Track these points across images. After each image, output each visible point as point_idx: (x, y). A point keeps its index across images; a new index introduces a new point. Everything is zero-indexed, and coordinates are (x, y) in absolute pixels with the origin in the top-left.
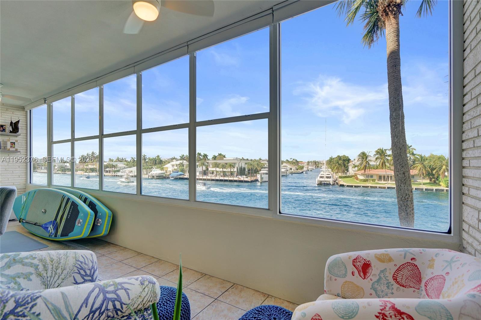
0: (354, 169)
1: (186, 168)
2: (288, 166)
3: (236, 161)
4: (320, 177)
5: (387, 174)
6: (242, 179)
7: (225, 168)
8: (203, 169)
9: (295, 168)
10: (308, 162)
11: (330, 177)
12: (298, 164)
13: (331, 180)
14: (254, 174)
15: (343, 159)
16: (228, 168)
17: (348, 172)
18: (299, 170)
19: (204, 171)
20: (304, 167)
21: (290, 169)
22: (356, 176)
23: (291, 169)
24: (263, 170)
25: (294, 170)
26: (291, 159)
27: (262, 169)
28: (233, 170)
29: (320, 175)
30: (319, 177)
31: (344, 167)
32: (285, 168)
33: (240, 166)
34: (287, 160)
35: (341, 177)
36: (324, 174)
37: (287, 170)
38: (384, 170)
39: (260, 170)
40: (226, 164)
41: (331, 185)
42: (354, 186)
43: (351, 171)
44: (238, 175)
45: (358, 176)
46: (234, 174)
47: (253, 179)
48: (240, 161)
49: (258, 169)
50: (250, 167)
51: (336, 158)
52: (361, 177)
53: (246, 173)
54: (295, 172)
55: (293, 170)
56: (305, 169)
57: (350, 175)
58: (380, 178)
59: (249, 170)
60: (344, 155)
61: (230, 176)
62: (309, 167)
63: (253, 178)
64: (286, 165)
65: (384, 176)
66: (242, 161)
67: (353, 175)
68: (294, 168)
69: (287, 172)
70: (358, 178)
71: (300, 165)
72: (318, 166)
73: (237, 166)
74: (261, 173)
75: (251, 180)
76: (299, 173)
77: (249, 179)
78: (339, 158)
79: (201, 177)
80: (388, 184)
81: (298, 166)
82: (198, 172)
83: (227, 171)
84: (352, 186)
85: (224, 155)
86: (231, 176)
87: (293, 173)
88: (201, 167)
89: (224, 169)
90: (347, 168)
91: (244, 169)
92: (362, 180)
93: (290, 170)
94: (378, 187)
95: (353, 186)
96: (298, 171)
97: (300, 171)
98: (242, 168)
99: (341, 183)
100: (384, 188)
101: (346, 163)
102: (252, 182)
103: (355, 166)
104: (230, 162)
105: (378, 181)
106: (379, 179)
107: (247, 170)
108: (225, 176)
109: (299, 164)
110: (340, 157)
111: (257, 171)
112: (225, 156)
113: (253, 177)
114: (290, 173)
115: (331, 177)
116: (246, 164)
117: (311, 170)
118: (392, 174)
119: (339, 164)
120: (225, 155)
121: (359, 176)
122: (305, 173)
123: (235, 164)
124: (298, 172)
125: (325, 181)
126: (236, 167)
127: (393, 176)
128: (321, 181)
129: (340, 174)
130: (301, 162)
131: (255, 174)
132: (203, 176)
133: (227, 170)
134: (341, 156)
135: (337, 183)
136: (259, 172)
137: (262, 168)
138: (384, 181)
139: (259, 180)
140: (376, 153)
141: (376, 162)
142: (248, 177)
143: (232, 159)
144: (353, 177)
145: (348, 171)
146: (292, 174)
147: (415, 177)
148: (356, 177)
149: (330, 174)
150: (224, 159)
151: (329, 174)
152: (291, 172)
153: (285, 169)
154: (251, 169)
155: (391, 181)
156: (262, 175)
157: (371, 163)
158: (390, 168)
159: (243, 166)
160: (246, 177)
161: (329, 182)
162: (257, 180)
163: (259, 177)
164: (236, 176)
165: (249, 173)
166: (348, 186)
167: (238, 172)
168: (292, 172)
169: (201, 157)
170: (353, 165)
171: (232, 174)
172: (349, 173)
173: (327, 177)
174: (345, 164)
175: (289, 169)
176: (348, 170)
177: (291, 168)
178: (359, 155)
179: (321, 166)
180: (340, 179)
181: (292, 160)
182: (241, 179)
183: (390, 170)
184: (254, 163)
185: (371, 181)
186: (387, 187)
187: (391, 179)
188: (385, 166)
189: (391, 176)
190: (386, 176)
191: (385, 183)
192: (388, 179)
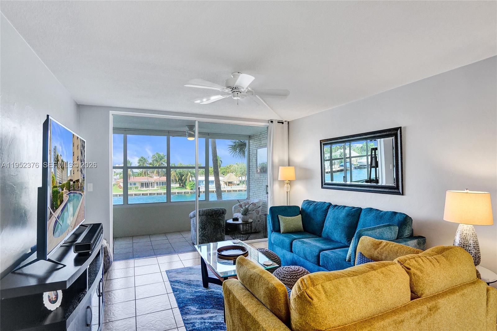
118: (152, 181)
127: (153, 183)
185: (135, 189)
186: (149, 194)
187: (151, 186)
188: (147, 174)
189: (151, 183)
190: (148, 183)
191: (147, 190)
192: (150, 186)
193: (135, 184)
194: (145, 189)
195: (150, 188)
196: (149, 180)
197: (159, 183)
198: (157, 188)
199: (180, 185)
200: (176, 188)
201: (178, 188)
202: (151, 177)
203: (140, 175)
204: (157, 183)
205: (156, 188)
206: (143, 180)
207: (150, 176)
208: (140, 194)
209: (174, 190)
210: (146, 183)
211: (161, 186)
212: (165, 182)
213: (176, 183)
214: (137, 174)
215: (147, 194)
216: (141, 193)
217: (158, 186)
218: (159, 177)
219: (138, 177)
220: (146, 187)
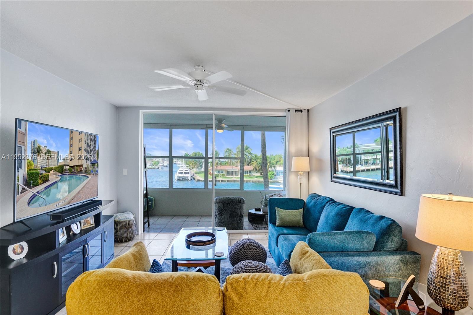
65: (231, 171)
105: (227, 175)
106: (228, 174)
147: (251, 172)
185: (222, 176)
191: (232, 178)
193: (222, 172)
194: (230, 176)
195: (235, 176)
199: (261, 174)
200: (257, 177)
201: (259, 177)
206: (228, 169)
208: (226, 181)
209: (255, 179)
213: (257, 173)
215: (231, 181)
216: (227, 179)
219: (225, 166)
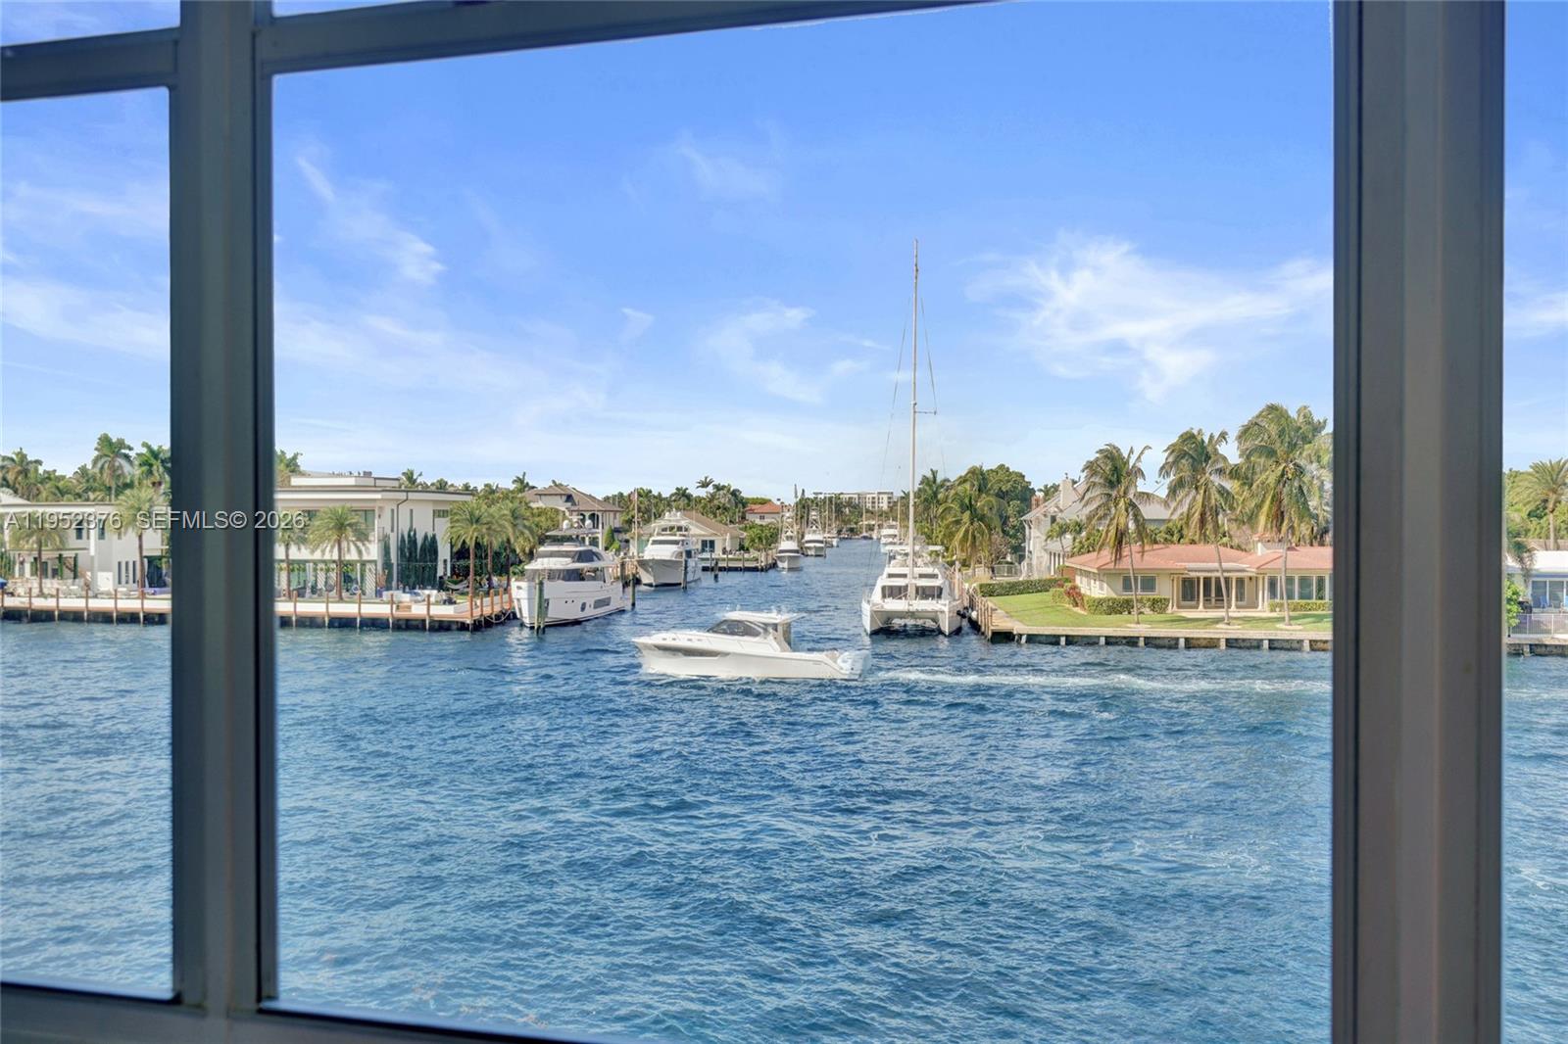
0: (1055, 545)
1: (16, 540)
2: (695, 530)
3: (378, 496)
4: (884, 588)
5: (1224, 571)
6: (418, 611)
7: (302, 541)
8: (145, 546)
9: (732, 538)
10: (804, 506)
11: (935, 593)
12: (743, 518)
13: (946, 609)
14: (489, 579)
15: (996, 487)
16: (322, 539)
17: (1025, 563)
18: (753, 553)
19: (151, 560)
20: (784, 536)
21: (704, 543)
22: (1067, 580)
23: (708, 545)
24: (552, 555)
25: (724, 551)
26: (705, 485)
27: (542, 549)
28: (360, 552)
29: (883, 581)
30: (878, 591)
31: (1004, 531)
32: (676, 542)
33: (404, 528)
34: (682, 494)
35: (989, 591)
36: (905, 576)
37: (689, 554)
38: (1209, 549)
39: (531, 556)
40: (311, 514)
41: (941, 632)
42: (1063, 640)
43: (1041, 553)
44: (389, 588)
45: (1081, 582)
46: (362, 576)
47: (487, 611)
48: (403, 496)
49: (520, 545)
50: (470, 536)
51: (963, 480)
52: (1095, 590)
53: (440, 573)
54: (731, 565)
55: (718, 553)
56: (786, 545)
57: (1036, 577)
58: (1189, 590)
59: (461, 554)
60: (1002, 467)
61: (333, 593)
62: (807, 531)
63: (487, 600)
64: (683, 523)
66: (411, 496)
67: (1046, 576)
68: (724, 541)
69: (691, 563)
70: (1079, 594)
71: (758, 521)
72: (852, 530)
73: (380, 525)
74: (535, 571)
75: (477, 613)
76: (755, 569)
77: (462, 609)
78: (979, 478)
79: (131, 605)
80: (1230, 621)
81: (745, 529)
82: (107, 569)
83: (315, 563)
84: (1054, 640)
85: (289, 456)
86: (345, 594)
87: (722, 569)
88: (131, 536)
89: (293, 549)
90: (1014, 536)
91: (431, 547)
92: (1100, 602)
93: (703, 550)
94: (1182, 642)
95: (1059, 636)
96: (746, 556)
97: (763, 560)
98: (413, 541)
99: (1000, 623)
100: (1212, 644)
101: (1010, 511)
102: (482, 625)
103: (1061, 527)
104: (338, 505)
107: (444, 553)
108: (301, 593)
109: (748, 516)
110: (982, 474)
111: (506, 563)
112: (299, 461)
113: (487, 594)
114: (705, 569)
115: (940, 590)
116: (438, 514)
117: (816, 548)
118: (1243, 571)
119: (977, 516)
120: (295, 458)
121: (1085, 580)
122: (790, 569)
123: (368, 513)
124: (747, 565)
125: (912, 614)
126: (374, 536)
127: (1246, 581)
128: (889, 616)
129: (982, 575)
130: (764, 502)
131: (495, 579)
132: (143, 596)
133: (317, 555)
134: (985, 469)
135: (975, 626)
136: (521, 562)
137: (541, 542)
138: (1205, 607)
139: (526, 612)
140: (1171, 460)
141: (1173, 505)
142: (454, 596)
143: (351, 481)
144: (1052, 590)
145: (1021, 558)
146: (716, 577)
148: (1068, 585)
149: (936, 571)
150: (296, 481)
151: (929, 570)
152: (708, 564)
153: (674, 548)
154: (471, 544)
155: (1238, 607)
156: (547, 583)
157: (1149, 511)
158: (1230, 537)
159: (425, 524)
160: (444, 595)
161: (935, 620)
162: (514, 614)
163: (520, 594)
164: (378, 594)
165: (460, 573)
166: (1032, 639)
167: (387, 565)
168: (717, 560)
169: (127, 468)
170: (1049, 519)
171: (347, 579)
172: (1030, 565)
173: (924, 593)
174: (1007, 518)
175: (699, 546)
176: (1019, 551)
177: (708, 539)
178: (1091, 467)
179: (871, 528)
180: (991, 602)
181: (711, 489)
182: (409, 608)
183: (1232, 547)
184: (493, 509)
185: (1147, 610)
186: (1227, 640)
187: (1240, 597)
188: (1217, 526)
189: (1240, 582)
190: (1218, 580)
192: (1228, 595)
193: (1149, 585)
196: (1225, 565)
197: (1281, 585)
198: (1272, 611)
202: (1239, 548)
203: (1175, 538)
204: (1273, 584)
205: (1263, 610)
207: (1236, 541)
208: (1178, 639)
210: (1207, 581)
211: (1296, 600)
212: (1321, 581)
214: (1163, 528)
217: (1278, 600)
218: (1281, 551)
220: (1207, 599)
